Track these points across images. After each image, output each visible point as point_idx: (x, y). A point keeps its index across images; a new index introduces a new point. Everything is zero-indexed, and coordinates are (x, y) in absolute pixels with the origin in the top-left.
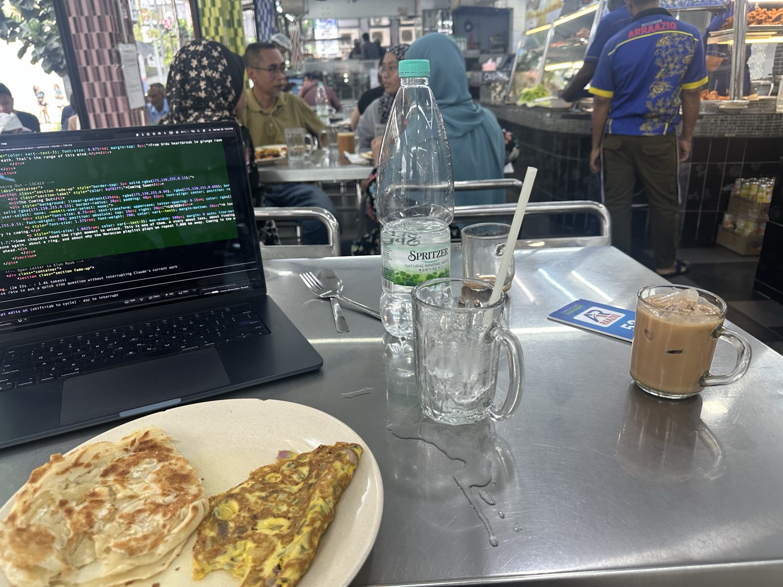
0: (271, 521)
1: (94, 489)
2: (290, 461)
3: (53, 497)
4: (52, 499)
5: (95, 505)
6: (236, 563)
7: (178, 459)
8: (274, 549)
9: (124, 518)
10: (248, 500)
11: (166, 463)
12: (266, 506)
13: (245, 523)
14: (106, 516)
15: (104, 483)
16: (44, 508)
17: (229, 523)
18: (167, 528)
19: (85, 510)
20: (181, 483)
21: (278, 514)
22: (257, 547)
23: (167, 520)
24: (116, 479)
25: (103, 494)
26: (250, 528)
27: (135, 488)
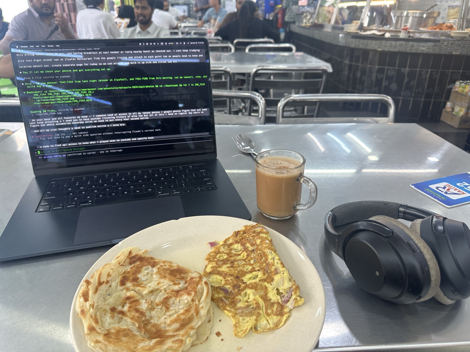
2: (221, 245)
4: (104, 310)
5: (135, 304)
7: (163, 262)
9: (160, 305)
11: (158, 266)
12: (238, 270)
13: (235, 282)
14: (148, 307)
15: (128, 289)
16: (104, 317)
17: (225, 286)
18: (197, 300)
19: (131, 309)
20: (180, 274)
21: (249, 271)
22: (256, 290)
23: (194, 296)
24: (133, 284)
25: (135, 296)
26: (240, 283)
27: (152, 285)
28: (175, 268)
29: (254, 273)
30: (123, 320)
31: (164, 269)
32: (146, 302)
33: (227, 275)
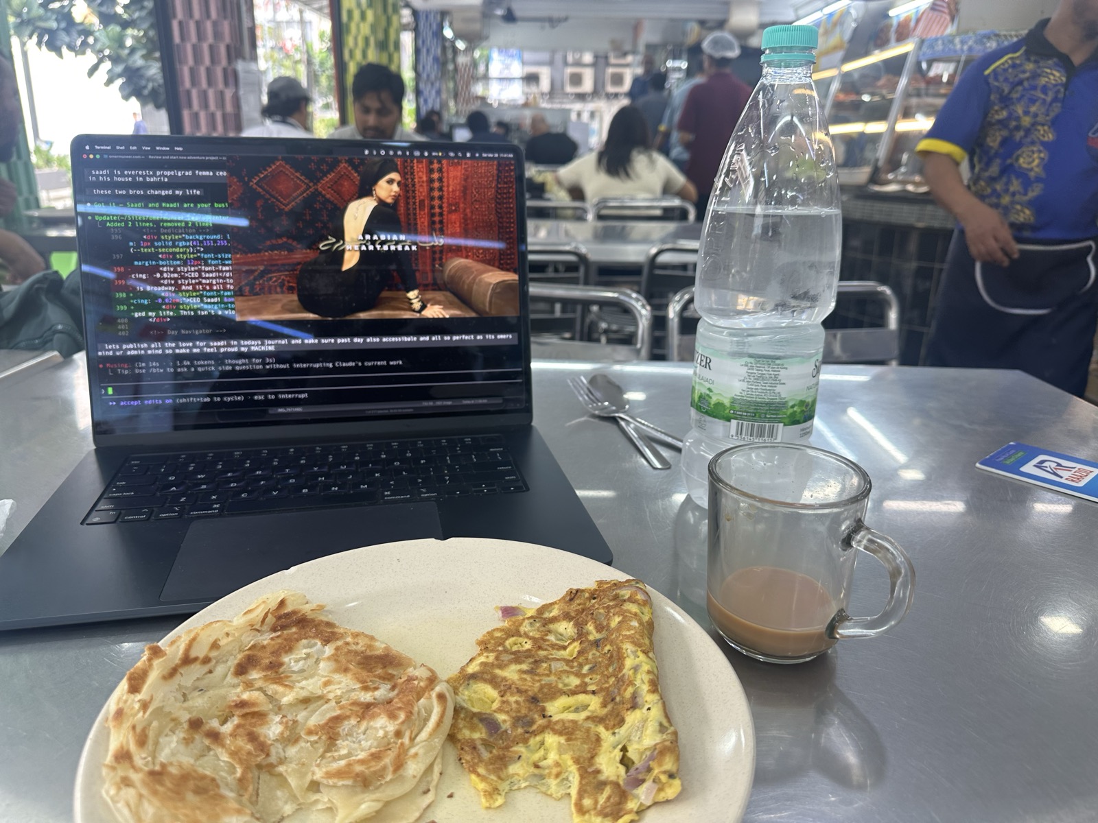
0: (563, 701)
1: (238, 696)
2: (528, 618)
3: (173, 716)
4: (173, 720)
5: (253, 721)
6: (547, 771)
7: (356, 635)
8: (598, 740)
9: (317, 734)
10: (504, 679)
11: (340, 643)
12: (543, 682)
13: (524, 711)
14: (282, 733)
15: (249, 685)
16: (166, 735)
17: (496, 714)
18: (407, 734)
19: (241, 731)
20: (385, 667)
21: (570, 690)
22: (568, 740)
23: (403, 723)
24: (265, 676)
25: (259, 701)
26: (536, 716)
27: (308, 685)
28: (379, 652)
29: (582, 698)
30: (212, 753)
31: (349, 652)
32: (281, 723)
33: (510, 688)
